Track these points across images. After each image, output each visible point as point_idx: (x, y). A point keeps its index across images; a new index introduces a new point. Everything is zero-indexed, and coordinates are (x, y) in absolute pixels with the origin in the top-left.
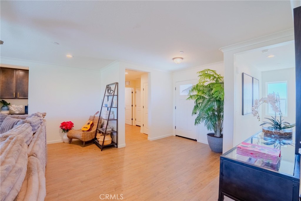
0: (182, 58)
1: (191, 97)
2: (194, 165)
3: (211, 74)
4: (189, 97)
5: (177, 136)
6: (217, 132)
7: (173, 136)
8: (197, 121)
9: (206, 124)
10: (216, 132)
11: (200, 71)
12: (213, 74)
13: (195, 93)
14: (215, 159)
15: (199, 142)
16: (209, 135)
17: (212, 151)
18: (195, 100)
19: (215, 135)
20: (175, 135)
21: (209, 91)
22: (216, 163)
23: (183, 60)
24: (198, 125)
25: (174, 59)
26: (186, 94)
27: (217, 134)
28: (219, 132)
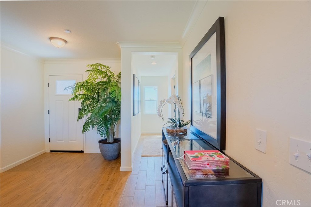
0: (66, 42)
1: (76, 96)
2: (91, 188)
3: (103, 70)
4: (74, 96)
5: (52, 151)
6: (110, 137)
7: (45, 153)
8: (85, 128)
9: (98, 130)
10: (108, 137)
11: (92, 64)
12: (107, 71)
13: (82, 92)
14: (113, 169)
15: (86, 152)
16: (101, 142)
17: (106, 160)
18: (82, 101)
19: (108, 141)
20: (49, 152)
21: (104, 90)
22: (115, 173)
23: (67, 45)
24: (87, 132)
25: (51, 38)
26: (70, 93)
27: (110, 139)
28: (112, 137)
